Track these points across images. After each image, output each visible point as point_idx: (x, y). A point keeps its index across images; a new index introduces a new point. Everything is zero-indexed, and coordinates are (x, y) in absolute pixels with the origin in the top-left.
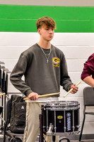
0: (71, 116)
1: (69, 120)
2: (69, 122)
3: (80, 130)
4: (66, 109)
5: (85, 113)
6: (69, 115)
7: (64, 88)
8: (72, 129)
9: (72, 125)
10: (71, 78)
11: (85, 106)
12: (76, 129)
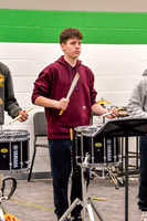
0: (19, 150)
1: (16, 153)
2: (16, 157)
3: (29, 167)
4: (11, 140)
5: (36, 146)
6: (16, 147)
7: (10, 114)
8: (19, 165)
9: (19, 161)
10: (18, 101)
11: (36, 136)
12: (25, 166)
